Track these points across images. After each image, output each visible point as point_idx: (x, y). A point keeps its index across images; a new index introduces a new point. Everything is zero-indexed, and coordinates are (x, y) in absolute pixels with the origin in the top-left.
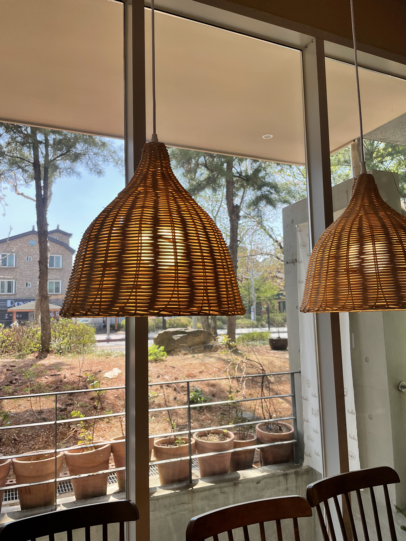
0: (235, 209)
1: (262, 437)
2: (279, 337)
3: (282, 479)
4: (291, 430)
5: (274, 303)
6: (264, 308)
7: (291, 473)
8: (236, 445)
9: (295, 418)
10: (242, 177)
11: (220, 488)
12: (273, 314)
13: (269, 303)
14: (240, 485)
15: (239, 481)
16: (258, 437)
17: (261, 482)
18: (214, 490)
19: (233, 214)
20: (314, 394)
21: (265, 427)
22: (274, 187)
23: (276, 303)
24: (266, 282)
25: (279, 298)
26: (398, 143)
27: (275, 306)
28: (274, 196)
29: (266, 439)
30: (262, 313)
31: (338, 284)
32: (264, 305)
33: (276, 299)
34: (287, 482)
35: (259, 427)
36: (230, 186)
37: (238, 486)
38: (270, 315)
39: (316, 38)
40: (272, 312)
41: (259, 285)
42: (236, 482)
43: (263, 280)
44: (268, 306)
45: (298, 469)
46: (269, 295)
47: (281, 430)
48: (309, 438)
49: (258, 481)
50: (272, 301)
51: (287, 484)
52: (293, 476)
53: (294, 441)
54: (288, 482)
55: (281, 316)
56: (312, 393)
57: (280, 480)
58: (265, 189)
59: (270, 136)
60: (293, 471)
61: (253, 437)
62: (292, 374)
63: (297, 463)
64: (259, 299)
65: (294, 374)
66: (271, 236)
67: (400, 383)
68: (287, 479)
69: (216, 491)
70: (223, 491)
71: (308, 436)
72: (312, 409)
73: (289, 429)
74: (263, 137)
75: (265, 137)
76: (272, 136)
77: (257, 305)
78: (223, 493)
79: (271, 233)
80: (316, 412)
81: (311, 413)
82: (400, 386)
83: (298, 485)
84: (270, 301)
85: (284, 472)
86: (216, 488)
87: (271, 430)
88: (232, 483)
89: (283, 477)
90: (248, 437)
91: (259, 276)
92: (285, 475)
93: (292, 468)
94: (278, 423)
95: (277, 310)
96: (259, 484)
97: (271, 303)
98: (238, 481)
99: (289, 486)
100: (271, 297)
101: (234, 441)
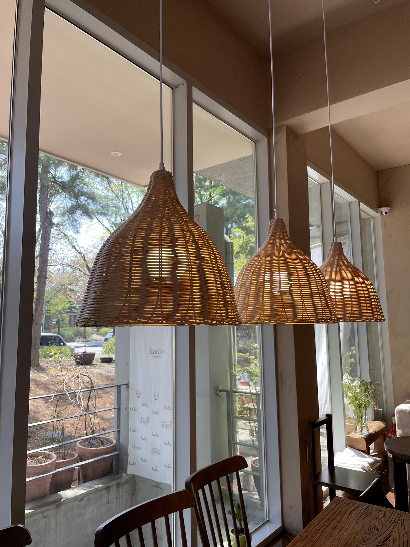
0: (49, 215)
1: (83, 453)
2: (85, 352)
3: (104, 492)
4: (113, 443)
5: (65, 317)
6: (54, 321)
7: (113, 485)
8: (58, 466)
9: (119, 429)
10: (58, 183)
11: (42, 512)
12: (63, 329)
13: (59, 316)
14: (63, 507)
15: (62, 502)
16: (80, 454)
17: (84, 499)
18: (35, 516)
19: (46, 220)
20: (144, 403)
21: (87, 443)
22: (92, 197)
23: (67, 317)
24: (59, 294)
25: (71, 312)
26: (220, 183)
27: (66, 320)
28: (92, 207)
29: (87, 455)
30: (51, 327)
31: (274, 302)
32: (54, 319)
33: (68, 312)
34: (108, 495)
35: (80, 443)
36: (45, 190)
37: (61, 507)
38: (60, 329)
39: (187, 82)
40: (62, 327)
41: (50, 297)
42: (58, 503)
43: (55, 292)
44: (59, 320)
45: (120, 480)
46: (60, 308)
47: (102, 443)
48: (134, 447)
49: (81, 498)
50: (63, 315)
51: (109, 497)
52: (115, 488)
53: (117, 452)
54: (110, 495)
55: (72, 331)
56: (142, 403)
57: (102, 494)
58: (82, 199)
59: (118, 154)
60: (115, 482)
61: (73, 455)
62: (119, 387)
63: (118, 474)
64: (48, 312)
65: (121, 386)
66: (74, 247)
67: (218, 387)
68: (109, 492)
69: (37, 517)
70: (45, 516)
71: (134, 445)
72: (141, 418)
73: (110, 442)
74: (112, 154)
75: (113, 154)
76: (120, 154)
77: (46, 319)
78: (45, 517)
79: (75, 244)
80: (145, 420)
81: (140, 422)
82: (218, 390)
83: (119, 495)
84: (61, 314)
85: (107, 485)
86: (38, 513)
87: (92, 445)
88: (54, 506)
89: (105, 491)
90: (68, 456)
91: (51, 288)
92: (108, 488)
93: (113, 480)
94: (100, 438)
95: (67, 324)
96: (82, 502)
97: (61, 316)
98: (60, 503)
99: (110, 498)
100: (62, 310)
101: (56, 461)
